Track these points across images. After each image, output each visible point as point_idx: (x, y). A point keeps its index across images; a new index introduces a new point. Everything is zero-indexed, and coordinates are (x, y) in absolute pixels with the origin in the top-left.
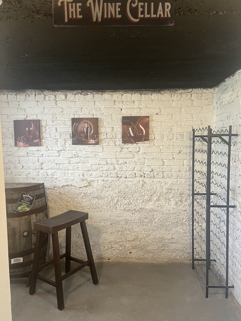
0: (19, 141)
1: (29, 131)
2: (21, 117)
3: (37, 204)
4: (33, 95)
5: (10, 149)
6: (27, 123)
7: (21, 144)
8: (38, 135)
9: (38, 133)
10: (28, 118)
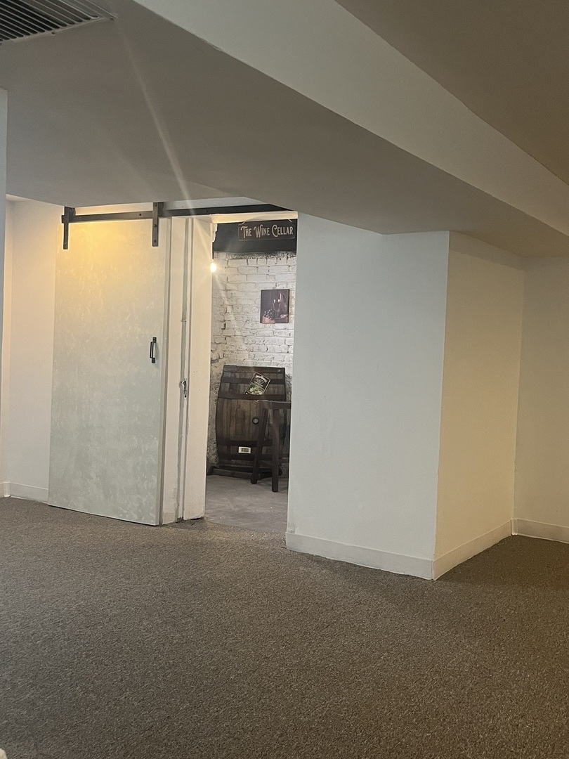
0: (265, 316)
1: (277, 303)
2: (270, 287)
3: (271, 389)
4: (285, 258)
5: (255, 326)
6: (276, 293)
7: (267, 319)
8: (286, 309)
9: (286, 306)
10: (278, 288)
